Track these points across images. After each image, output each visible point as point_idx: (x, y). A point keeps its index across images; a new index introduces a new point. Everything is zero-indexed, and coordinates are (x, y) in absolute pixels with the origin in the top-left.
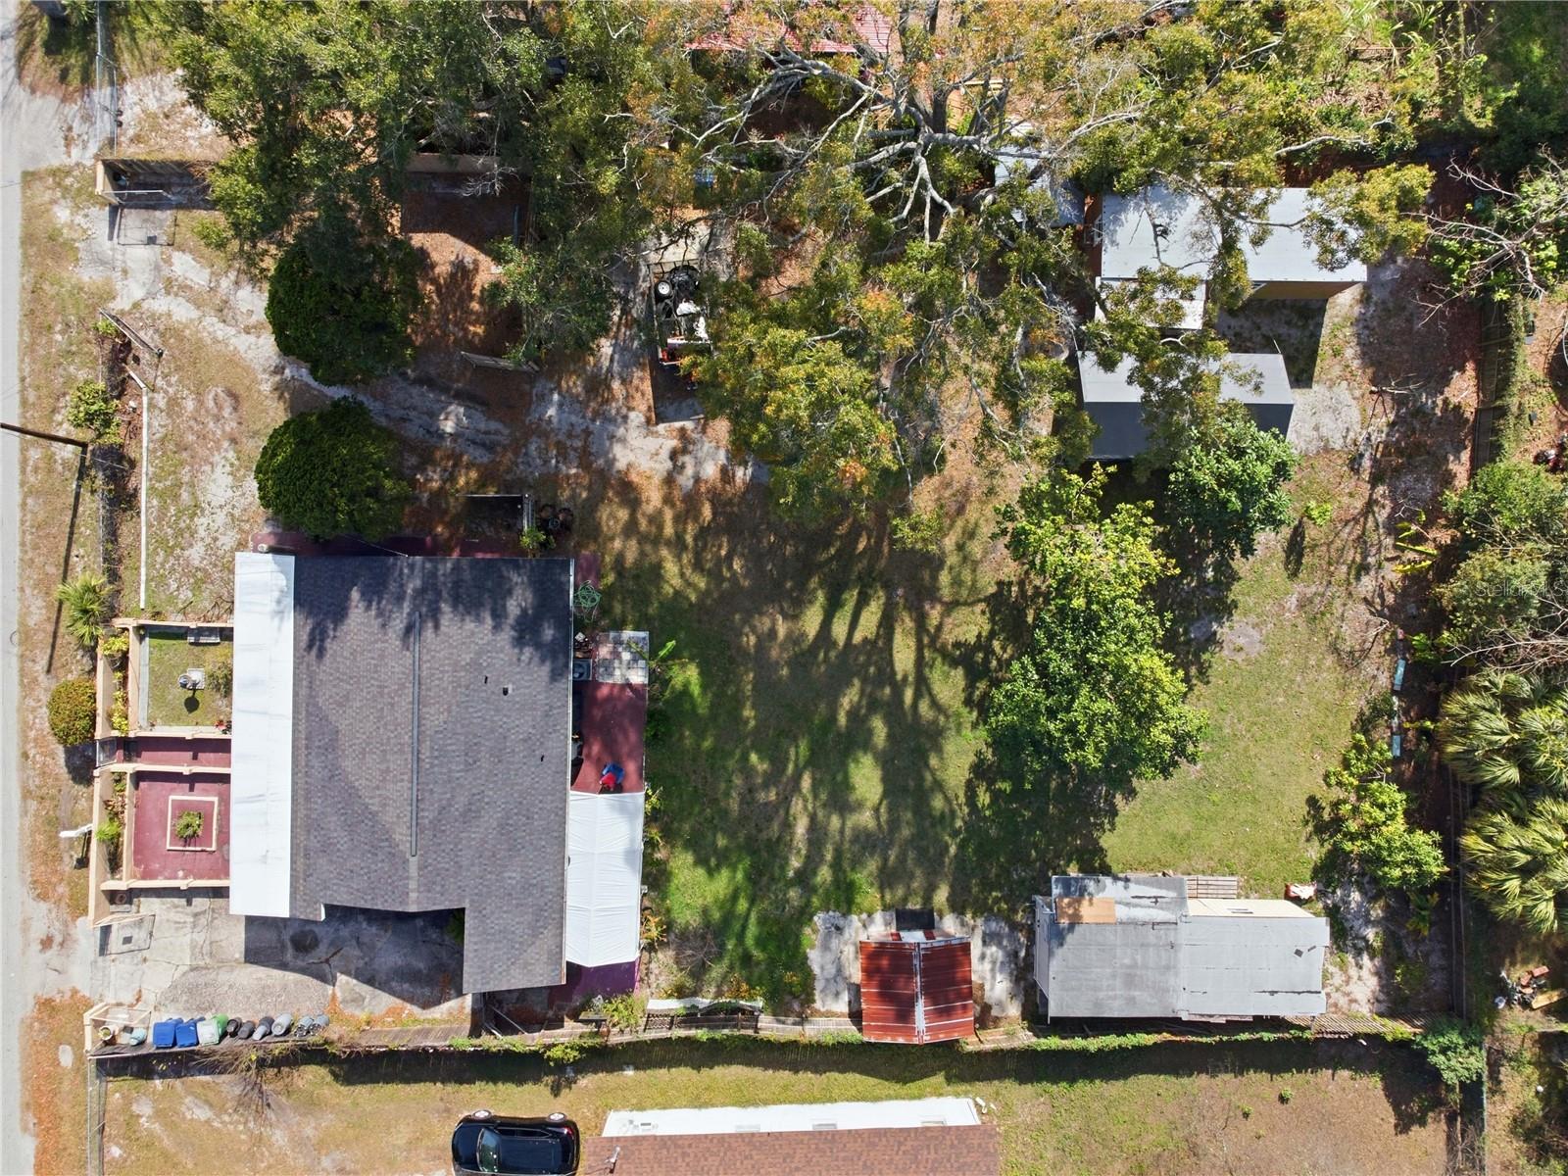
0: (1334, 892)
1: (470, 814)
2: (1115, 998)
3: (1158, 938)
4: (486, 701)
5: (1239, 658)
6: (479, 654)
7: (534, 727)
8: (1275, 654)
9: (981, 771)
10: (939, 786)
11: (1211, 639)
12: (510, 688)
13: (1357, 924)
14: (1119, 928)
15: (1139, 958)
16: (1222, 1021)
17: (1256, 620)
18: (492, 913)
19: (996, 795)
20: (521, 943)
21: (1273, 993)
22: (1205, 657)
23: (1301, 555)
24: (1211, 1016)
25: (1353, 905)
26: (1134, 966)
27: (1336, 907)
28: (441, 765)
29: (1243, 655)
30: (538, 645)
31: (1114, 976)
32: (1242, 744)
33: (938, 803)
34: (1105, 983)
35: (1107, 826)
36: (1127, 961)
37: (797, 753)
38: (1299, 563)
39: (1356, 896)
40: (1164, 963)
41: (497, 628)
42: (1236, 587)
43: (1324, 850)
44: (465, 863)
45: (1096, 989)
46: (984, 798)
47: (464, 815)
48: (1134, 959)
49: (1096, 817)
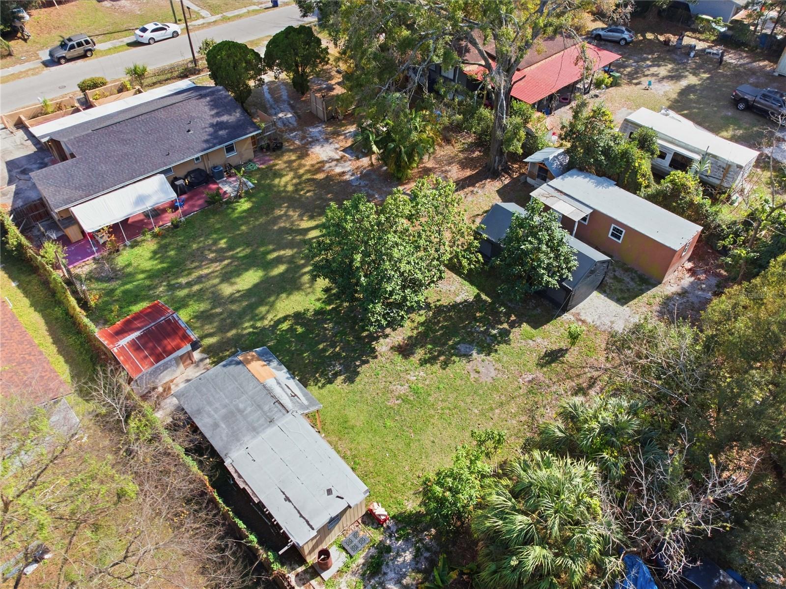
0: (397, 539)
1: (124, 142)
2: (210, 416)
3: (270, 410)
4: (180, 127)
5: (473, 375)
6: (198, 117)
7: (180, 146)
8: (495, 388)
9: (298, 317)
10: (272, 305)
11: (467, 356)
12: (191, 132)
13: (392, 575)
14: (260, 387)
15: (249, 409)
16: (242, 486)
17: (500, 368)
18: (80, 168)
19: (291, 329)
20: (69, 185)
21: (287, 499)
22: (456, 359)
23: (553, 361)
24: (240, 476)
25: (400, 560)
26: (241, 412)
27: (389, 549)
28: (140, 124)
29: (477, 376)
30: (216, 132)
31: (225, 406)
32: (432, 412)
33: (263, 309)
34: (217, 405)
35: (320, 384)
36: (241, 406)
37: (240, 252)
38: (549, 363)
39: (408, 556)
40: (256, 425)
41: (213, 116)
42: (503, 346)
43: (418, 509)
44: (100, 148)
45: (210, 403)
46: (285, 326)
47: (123, 140)
48: (245, 409)
49: (320, 376)
